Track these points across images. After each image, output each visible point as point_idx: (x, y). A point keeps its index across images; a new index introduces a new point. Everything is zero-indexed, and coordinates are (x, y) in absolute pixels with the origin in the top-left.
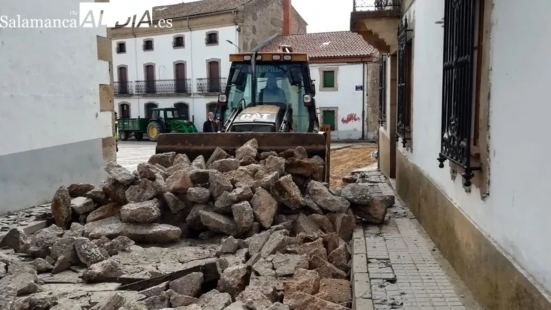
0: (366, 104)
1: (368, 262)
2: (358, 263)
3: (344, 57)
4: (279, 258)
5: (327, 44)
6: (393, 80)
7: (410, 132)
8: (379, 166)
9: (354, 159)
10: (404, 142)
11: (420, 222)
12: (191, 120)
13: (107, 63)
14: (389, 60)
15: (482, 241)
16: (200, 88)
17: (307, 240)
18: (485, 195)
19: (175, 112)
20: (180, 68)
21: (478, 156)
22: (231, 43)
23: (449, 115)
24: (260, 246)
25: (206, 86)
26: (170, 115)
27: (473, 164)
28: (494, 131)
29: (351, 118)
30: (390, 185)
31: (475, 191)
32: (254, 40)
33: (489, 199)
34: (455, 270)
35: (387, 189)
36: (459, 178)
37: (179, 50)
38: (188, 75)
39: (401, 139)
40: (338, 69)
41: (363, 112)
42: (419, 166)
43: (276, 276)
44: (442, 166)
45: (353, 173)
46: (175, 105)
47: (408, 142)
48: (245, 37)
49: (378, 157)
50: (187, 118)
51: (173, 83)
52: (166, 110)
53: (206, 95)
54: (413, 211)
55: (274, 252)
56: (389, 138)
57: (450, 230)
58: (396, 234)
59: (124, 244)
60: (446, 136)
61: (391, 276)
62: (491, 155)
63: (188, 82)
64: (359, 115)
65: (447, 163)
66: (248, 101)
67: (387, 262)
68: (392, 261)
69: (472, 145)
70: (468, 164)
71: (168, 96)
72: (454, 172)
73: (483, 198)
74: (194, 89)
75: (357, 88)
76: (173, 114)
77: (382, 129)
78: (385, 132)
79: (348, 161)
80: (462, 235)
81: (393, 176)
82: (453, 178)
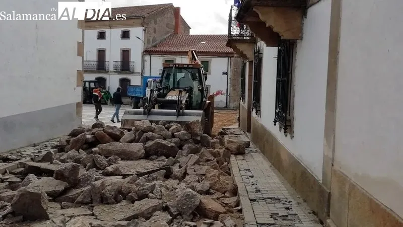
0: (229, 85)
1: (240, 170)
2: (235, 170)
3: (215, 53)
4: (197, 167)
5: (204, 43)
6: (250, 76)
7: (260, 107)
8: (239, 125)
9: (222, 121)
10: (257, 112)
11: (264, 154)
12: (107, 90)
13: (81, 58)
14: (247, 64)
15: (291, 156)
16: (115, 68)
17: (208, 160)
18: (292, 137)
19: (96, 84)
20: (101, 53)
21: (290, 120)
22: (139, 39)
23: (279, 101)
24: (186, 162)
25: (120, 67)
26: (92, 85)
27: (287, 124)
28: (296, 110)
29: (219, 93)
30: (247, 136)
31: (289, 136)
32: (154, 37)
33: (294, 139)
34: (280, 173)
35: (245, 138)
36: (283, 130)
37: (102, 41)
38: (107, 58)
39: (254, 110)
40: (211, 60)
41: (227, 89)
42: (264, 125)
43: (197, 175)
44: (275, 125)
45: (223, 129)
46: (97, 79)
47: (258, 112)
48: (149, 35)
49: (239, 120)
50: (105, 88)
51: (96, 63)
52: (90, 82)
53: (119, 73)
54: (260, 149)
55: (194, 164)
56: (247, 109)
57: (278, 155)
58: (252, 160)
59: (116, 159)
60: (277, 111)
61: (251, 175)
62: (294, 120)
63: (107, 63)
64: (224, 91)
65: (277, 123)
66: (171, 86)
67: (249, 170)
68: (251, 170)
69: (287, 116)
70: (285, 124)
71: (92, 72)
72: (280, 128)
73: (291, 138)
74: (111, 69)
75: (223, 73)
76: (95, 85)
77: (242, 103)
78: (245, 105)
79: (218, 121)
80: (284, 157)
81: (249, 131)
82: (280, 130)
